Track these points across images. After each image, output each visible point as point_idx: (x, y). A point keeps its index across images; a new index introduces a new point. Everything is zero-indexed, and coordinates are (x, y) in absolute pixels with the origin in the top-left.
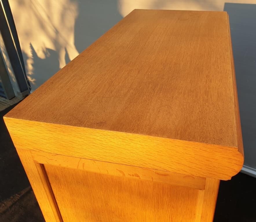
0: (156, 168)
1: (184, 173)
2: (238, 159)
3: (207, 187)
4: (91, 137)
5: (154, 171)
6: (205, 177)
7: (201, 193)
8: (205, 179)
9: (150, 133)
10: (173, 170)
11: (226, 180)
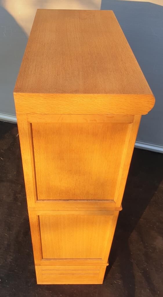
0: (107, 113)
1: (123, 114)
2: (152, 101)
3: (134, 121)
4: (72, 99)
5: (106, 115)
6: (134, 114)
7: (130, 126)
8: (134, 115)
9: (106, 93)
10: (117, 113)
11: (145, 114)
